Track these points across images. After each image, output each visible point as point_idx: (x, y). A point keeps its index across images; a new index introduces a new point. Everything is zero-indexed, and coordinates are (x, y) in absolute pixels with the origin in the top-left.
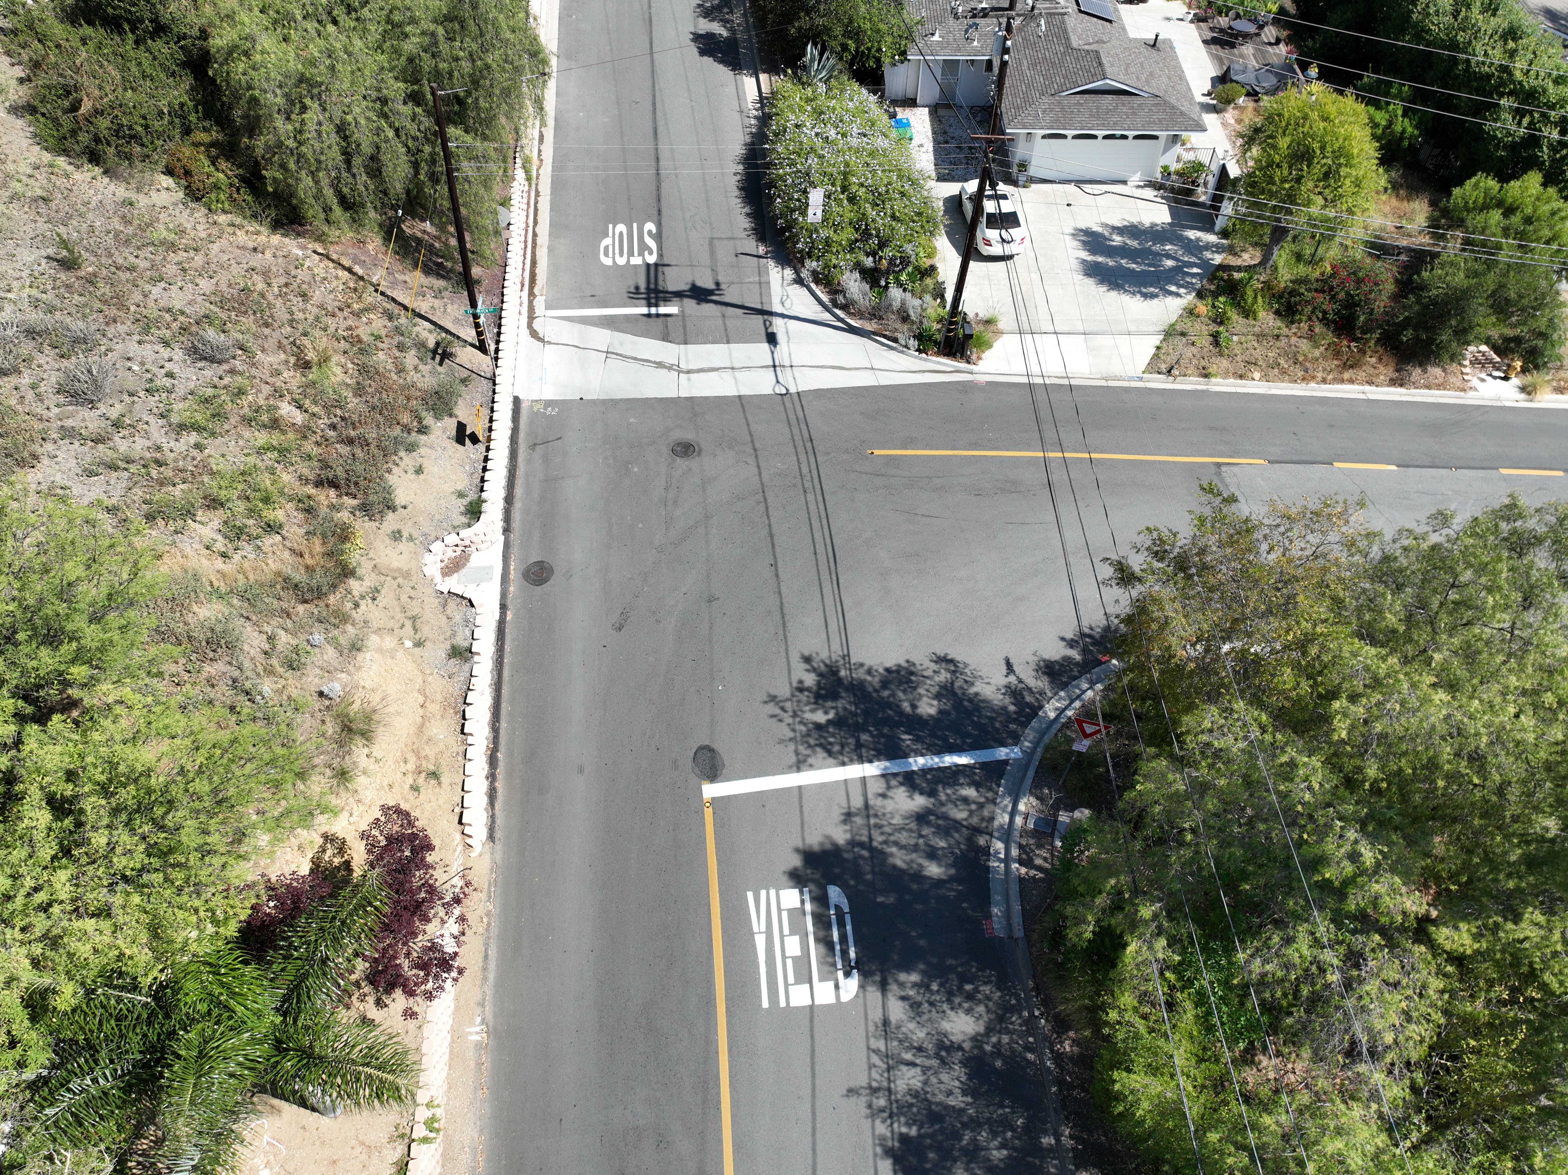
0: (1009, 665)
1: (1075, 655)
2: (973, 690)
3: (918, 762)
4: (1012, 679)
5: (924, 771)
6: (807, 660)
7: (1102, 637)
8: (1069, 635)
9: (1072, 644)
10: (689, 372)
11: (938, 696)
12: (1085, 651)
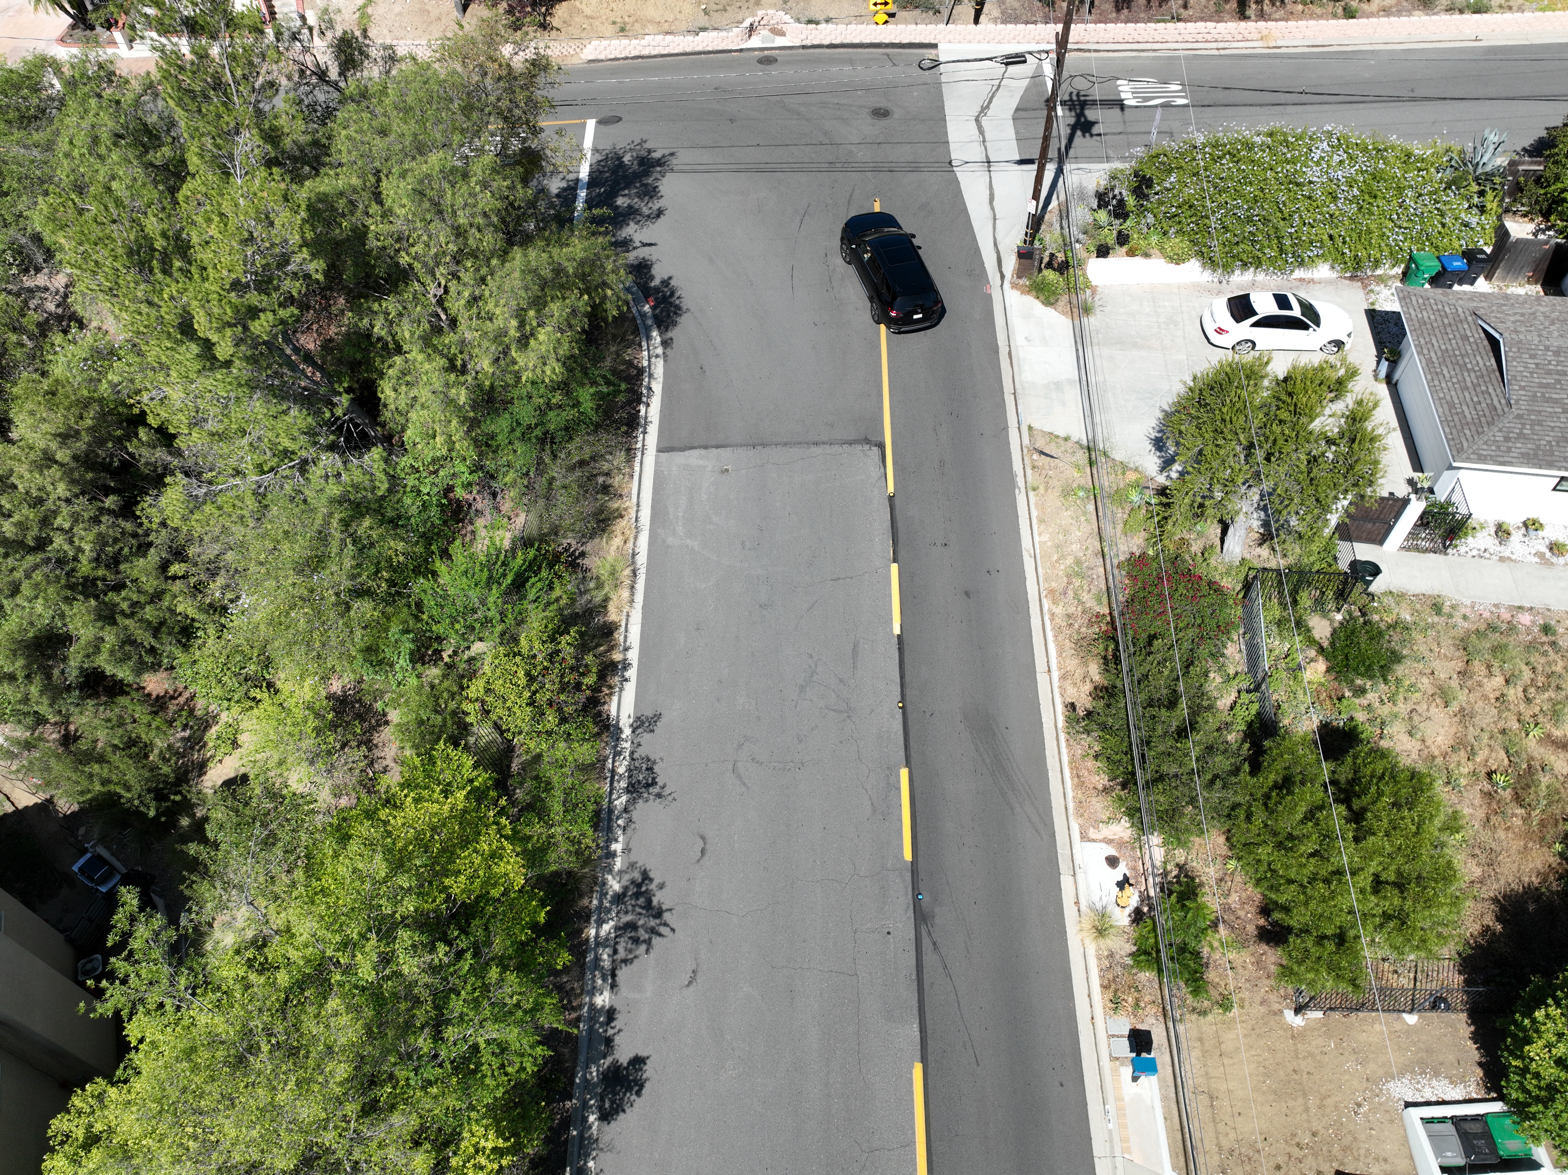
0: (650, 245)
1: (656, 282)
2: (632, 224)
3: (583, 194)
4: (638, 244)
5: (575, 197)
6: (672, 154)
7: (671, 304)
8: (673, 283)
9: (666, 283)
10: (977, 120)
11: (630, 207)
12: (657, 290)
